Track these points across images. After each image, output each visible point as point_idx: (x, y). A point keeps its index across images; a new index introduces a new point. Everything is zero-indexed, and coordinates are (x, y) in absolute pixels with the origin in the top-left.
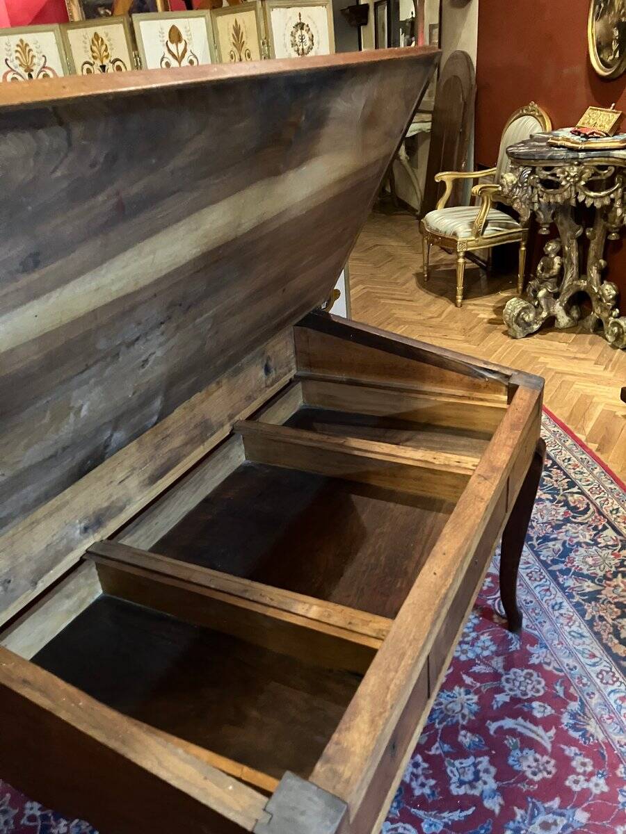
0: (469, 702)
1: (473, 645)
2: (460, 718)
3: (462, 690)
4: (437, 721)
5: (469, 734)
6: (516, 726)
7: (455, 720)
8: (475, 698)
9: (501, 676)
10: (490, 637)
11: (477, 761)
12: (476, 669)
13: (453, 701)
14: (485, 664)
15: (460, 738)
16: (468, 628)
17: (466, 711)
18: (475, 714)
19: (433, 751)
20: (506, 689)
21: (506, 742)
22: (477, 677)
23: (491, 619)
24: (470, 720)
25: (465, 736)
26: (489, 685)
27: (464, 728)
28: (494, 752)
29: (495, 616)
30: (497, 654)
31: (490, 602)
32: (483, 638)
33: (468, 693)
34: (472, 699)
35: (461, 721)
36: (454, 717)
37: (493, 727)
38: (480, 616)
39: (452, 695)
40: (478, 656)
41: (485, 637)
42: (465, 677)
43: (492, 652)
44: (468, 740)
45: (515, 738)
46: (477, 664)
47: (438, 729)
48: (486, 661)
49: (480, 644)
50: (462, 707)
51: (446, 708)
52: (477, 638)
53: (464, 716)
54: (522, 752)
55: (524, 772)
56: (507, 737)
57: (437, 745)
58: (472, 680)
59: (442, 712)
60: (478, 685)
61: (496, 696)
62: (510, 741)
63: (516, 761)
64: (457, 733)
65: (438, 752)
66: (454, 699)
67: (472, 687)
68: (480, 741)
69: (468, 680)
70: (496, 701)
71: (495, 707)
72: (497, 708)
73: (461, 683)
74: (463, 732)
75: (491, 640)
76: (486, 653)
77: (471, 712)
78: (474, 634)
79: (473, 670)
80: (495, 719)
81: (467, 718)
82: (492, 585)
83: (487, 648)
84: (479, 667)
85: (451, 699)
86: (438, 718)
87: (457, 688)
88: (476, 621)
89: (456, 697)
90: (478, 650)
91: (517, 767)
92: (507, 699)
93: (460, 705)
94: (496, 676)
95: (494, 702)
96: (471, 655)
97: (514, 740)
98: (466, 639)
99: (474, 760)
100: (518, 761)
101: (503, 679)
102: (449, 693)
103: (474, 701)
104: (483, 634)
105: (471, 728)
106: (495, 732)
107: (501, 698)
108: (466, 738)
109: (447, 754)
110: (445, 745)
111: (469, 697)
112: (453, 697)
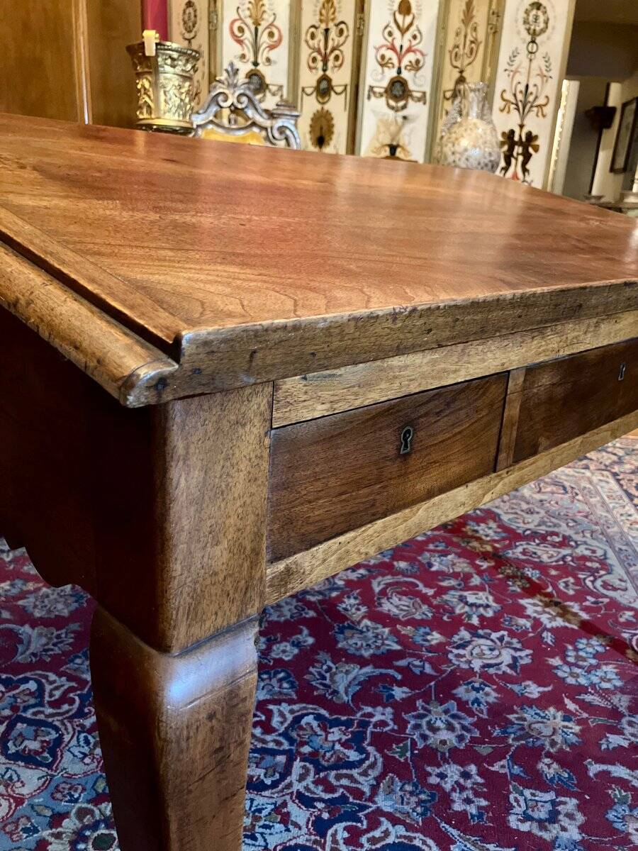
0: (565, 730)
1: (589, 672)
2: (547, 744)
3: (559, 714)
4: (512, 736)
5: (555, 766)
6: (630, 778)
7: (539, 743)
8: (577, 729)
9: (622, 715)
10: (615, 670)
11: (558, 800)
12: (588, 698)
13: (542, 722)
14: (600, 695)
15: (540, 766)
16: (587, 653)
17: (558, 739)
18: (572, 746)
19: (496, 768)
20: (626, 732)
21: (610, 791)
22: (585, 706)
23: (624, 653)
24: (561, 750)
25: (549, 766)
26: (601, 720)
27: (549, 755)
28: (588, 797)
29: (629, 652)
30: (622, 691)
31: (626, 636)
32: (604, 668)
33: (566, 719)
34: (571, 728)
35: (548, 747)
36: (538, 739)
37: (594, 769)
38: (608, 646)
39: (543, 715)
40: (593, 685)
41: (610, 670)
42: (567, 701)
43: (615, 686)
44: (552, 771)
45: (625, 791)
46: (590, 693)
47: (511, 746)
48: (605, 693)
49: (599, 673)
50: (554, 732)
51: (530, 726)
52: (598, 667)
53: (553, 743)
54: (631, 811)
55: (629, 834)
56: (613, 786)
57: (504, 762)
58: (578, 708)
59: (523, 729)
60: (585, 715)
61: (608, 735)
62: (616, 793)
63: (619, 818)
64: (539, 759)
65: (502, 771)
66: (545, 720)
67: (575, 715)
68: (570, 778)
69: (571, 706)
70: (607, 741)
71: (604, 747)
72: (608, 749)
73: (560, 706)
74: (547, 761)
75: (617, 674)
76: (605, 685)
77: (565, 741)
78: (594, 662)
79: (581, 697)
80: (599, 760)
81: (558, 746)
82: (634, 620)
83: (609, 680)
84: (592, 697)
85: (540, 719)
86: (514, 733)
87: (552, 710)
88: (600, 649)
89: (549, 719)
90: (595, 680)
91: (619, 826)
92: (625, 744)
93: (552, 729)
94: (615, 714)
95: (603, 741)
96: (583, 681)
97: (624, 794)
98: (581, 663)
99: (554, 797)
100: (623, 818)
101: (624, 720)
102: (538, 711)
103: (573, 731)
104: (606, 664)
105: (560, 758)
106: (596, 775)
107: (615, 740)
108: (549, 769)
109: (516, 778)
110: (516, 767)
111: (566, 723)
112: (544, 717)
